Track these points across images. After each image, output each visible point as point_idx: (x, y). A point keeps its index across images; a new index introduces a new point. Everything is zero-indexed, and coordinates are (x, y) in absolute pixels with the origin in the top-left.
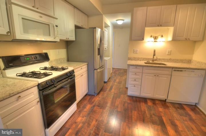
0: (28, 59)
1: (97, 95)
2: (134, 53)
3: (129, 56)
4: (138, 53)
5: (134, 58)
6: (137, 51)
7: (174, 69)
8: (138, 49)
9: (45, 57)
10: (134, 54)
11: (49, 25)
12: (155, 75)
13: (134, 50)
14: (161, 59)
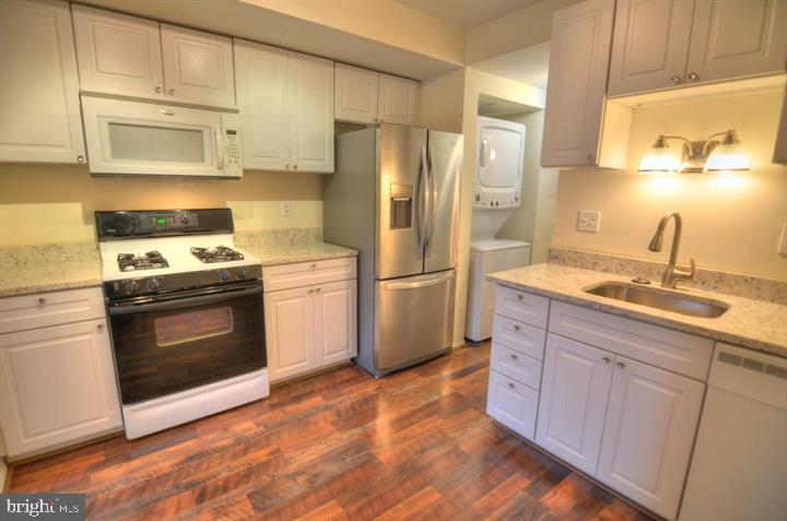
0: (162, 221)
1: (381, 378)
2: (577, 229)
3: (555, 245)
4: (598, 230)
5: (574, 256)
6: (594, 218)
7: (720, 347)
8: (600, 213)
9: (217, 221)
10: (579, 234)
11: (201, 131)
12: (607, 360)
13: (579, 213)
14: (734, 277)
